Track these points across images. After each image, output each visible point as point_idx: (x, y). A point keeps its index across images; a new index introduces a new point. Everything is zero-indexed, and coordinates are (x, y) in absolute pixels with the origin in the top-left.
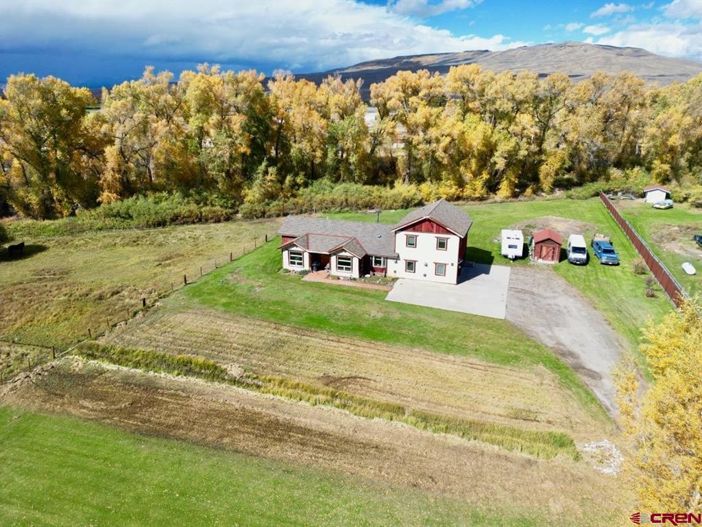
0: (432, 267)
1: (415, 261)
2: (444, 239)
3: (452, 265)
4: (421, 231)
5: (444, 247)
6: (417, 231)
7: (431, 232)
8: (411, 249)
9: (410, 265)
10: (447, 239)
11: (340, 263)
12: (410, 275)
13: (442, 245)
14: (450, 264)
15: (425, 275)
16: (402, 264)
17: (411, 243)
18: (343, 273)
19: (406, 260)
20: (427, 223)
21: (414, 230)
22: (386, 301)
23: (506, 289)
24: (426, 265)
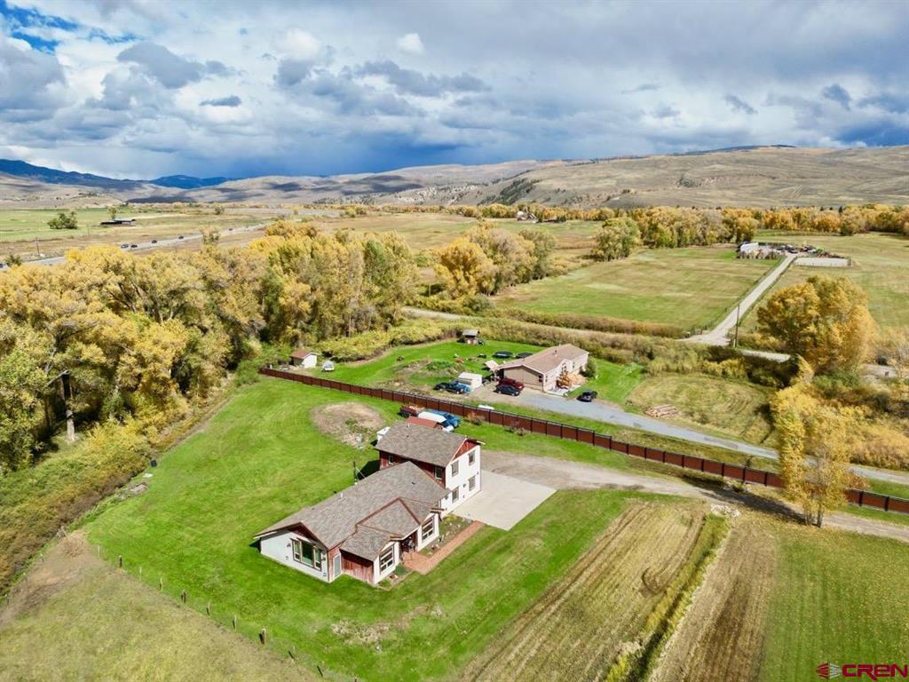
1: (458, 488)
4: (460, 454)
5: (473, 461)
6: (458, 456)
8: (456, 477)
9: (455, 494)
11: (424, 531)
12: (457, 503)
15: (464, 497)
16: (451, 497)
19: (452, 492)
22: (512, 530)
23: (495, 475)
24: (464, 486)
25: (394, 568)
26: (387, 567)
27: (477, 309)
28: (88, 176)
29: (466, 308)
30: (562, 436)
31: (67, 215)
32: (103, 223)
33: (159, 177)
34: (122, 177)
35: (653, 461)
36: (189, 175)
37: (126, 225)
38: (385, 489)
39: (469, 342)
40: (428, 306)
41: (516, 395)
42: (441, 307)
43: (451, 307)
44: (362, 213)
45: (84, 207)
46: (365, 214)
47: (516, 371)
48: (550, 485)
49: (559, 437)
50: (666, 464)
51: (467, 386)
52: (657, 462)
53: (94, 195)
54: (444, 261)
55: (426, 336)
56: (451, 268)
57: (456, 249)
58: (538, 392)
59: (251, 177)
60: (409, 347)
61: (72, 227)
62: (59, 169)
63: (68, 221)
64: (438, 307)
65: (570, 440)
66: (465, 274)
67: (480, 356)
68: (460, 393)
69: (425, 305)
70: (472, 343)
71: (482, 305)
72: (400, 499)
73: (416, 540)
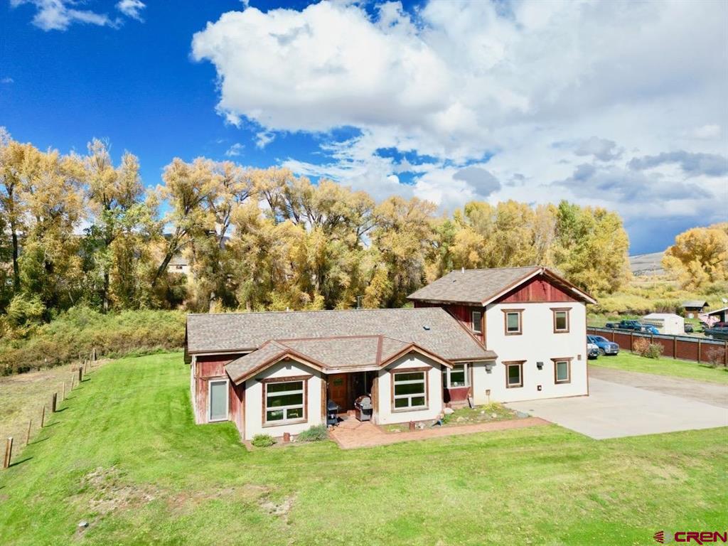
0: (549, 367)
1: (522, 362)
2: (563, 311)
3: (579, 357)
4: (528, 302)
5: (564, 328)
7: (545, 299)
9: (514, 373)
10: (569, 309)
11: (399, 389)
12: (516, 393)
13: (561, 322)
14: (576, 358)
15: (539, 388)
16: (500, 371)
17: (513, 326)
19: (505, 363)
20: (537, 283)
24: (540, 366)
25: (306, 427)
26: (285, 419)
39: (691, 316)
51: (655, 328)
72: (381, 338)
73: (375, 402)
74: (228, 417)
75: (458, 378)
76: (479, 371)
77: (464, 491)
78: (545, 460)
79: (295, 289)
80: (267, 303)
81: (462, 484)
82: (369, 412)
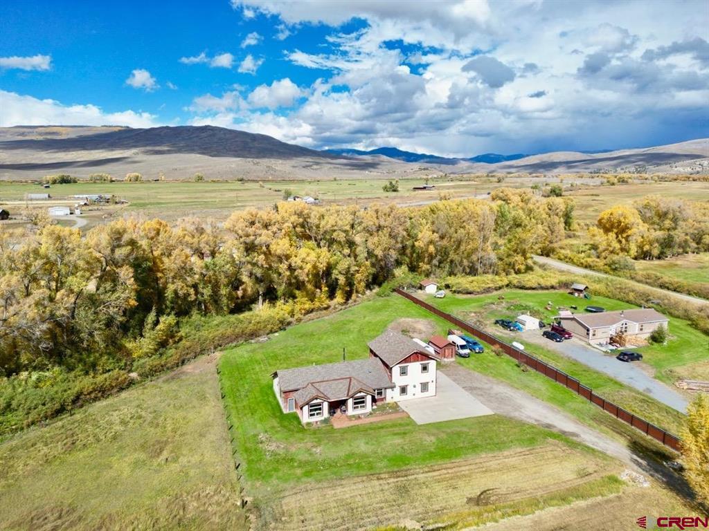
0: (419, 387)
1: (407, 386)
2: (426, 364)
4: (410, 362)
5: (426, 370)
6: (408, 362)
7: (418, 361)
8: (404, 377)
9: (403, 390)
11: (355, 403)
12: (404, 397)
13: (425, 368)
14: (431, 382)
15: (414, 395)
16: (397, 390)
17: (404, 372)
18: (359, 411)
19: (400, 387)
20: (415, 355)
21: (406, 362)
22: (421, 426)
23: (463, 390)
24: (415, 386)
25: (323, 418)
26: (316, 416)
27: (615, 269)
28: (432, 157)
29: (606, 267)
30: (556, 380)
31: (394, 183)
32: (414, 188)
33: (475, 155)
34: (451, 156)
35: (623, 422)
36: (496, 153)
37: (429, 190)
38: (347, 369)
39: (576, 294)
40: (575, 261)
41: (557, 341)
42: (585, 264)
43: (592, 264)
44: (623, 181)
45: (419, 178)
46: (627, 182)
47: (569, 321)
48: (492, 409)
49: (554, 380)
50: (633, 427)
51: (521, 326)
52: (626, 423)
53: (427, 169)
54: (600, 224)
55: (539, 284)
56: (607, 230)
57: (611, 214)
58: (583, 343)
59: (541, 153)
60: (521, 291)
61: (395, 191)
62: (415, 152)
63: (394, 186)
64: (582, 264)
65: (561, 384)
66: (617, 237)
67: (572, 307)
68: (511, 330)
69: (572, 260)
70: (579, 295)
71: (620, 265)
72: (350, 378)
73: (347, 407)
74: (295, 410)
75: (380, 394)
76: (389, 391)
77: (367, 446)
78: (395, 434)
79: (309, 286)
80: (294, 297)
81: (367, 443)
82: (345, 411)
